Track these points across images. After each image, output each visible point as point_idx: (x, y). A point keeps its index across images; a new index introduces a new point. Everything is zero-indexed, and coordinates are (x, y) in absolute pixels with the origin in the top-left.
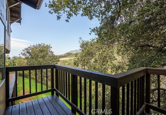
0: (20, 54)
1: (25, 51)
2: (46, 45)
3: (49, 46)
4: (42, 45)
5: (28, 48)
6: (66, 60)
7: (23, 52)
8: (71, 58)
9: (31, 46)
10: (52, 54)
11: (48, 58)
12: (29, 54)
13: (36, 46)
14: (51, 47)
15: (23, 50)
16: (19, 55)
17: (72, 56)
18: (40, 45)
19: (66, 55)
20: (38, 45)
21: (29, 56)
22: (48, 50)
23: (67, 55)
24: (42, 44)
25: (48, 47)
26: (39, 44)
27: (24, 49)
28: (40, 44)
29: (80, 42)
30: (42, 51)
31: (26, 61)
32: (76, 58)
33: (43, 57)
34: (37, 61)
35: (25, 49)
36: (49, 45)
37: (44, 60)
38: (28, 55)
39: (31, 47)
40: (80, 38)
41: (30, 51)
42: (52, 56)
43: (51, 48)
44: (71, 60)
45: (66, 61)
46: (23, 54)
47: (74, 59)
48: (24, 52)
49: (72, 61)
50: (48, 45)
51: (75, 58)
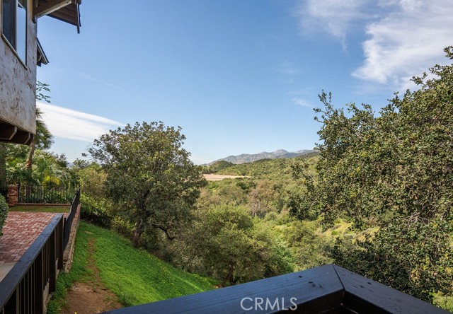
0: (87, 153)
1: (103, 144)
2: (169, 129)
3: (177, 133)
4: (154, 126)
5: (110, 134)
6: (214, 180)
7: (95, 147)
8: (228, 177)
9: (119, 129)
10: (185, 158)
11: (172, 172)
12: (112, 154)
13: (135, 128)
14: (183, 137)
15: (96, 140)
16: (84, 155)
17: (231, 171)
18: (149, 127)
19: (215, 168)
20: (142, 126)
21: (113, 160)
22: (173, 146)
23: (217, 166)
24: (153, 123)
25: (174, 135)
26: (145, 123)
27: (99, 139)
28: (149, 124)
29: (319, 115)
30: (152, 148)
31: (103, 176)
32: (243, 177)
33: (156, 168)
34: (138, 180)
35: (103, 136)
36: (176, 130)
37: (157, 180)
38: (111, 157)
39: (121, 133)
40: (323, 97)
41: (117, 145)
42: (185, 168)
43: (183, 141)
44: (229, 182)
45: (214, 183)
46: (97, 154)
47: (237, 178)
48: (98, 148)
49: (232, 185)
50: (173, 128)
51: (240, 178)
